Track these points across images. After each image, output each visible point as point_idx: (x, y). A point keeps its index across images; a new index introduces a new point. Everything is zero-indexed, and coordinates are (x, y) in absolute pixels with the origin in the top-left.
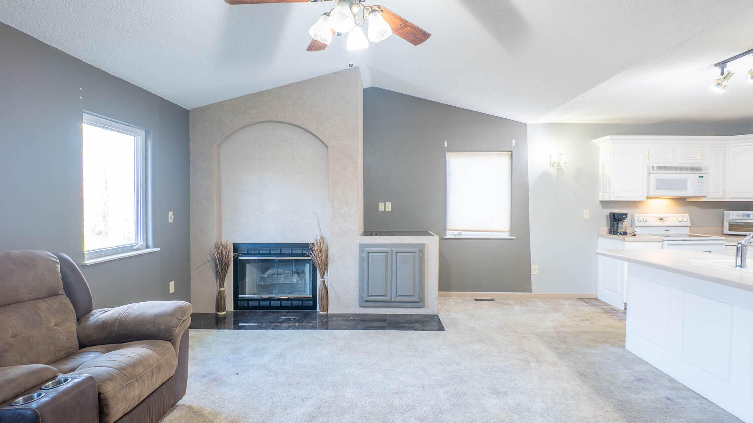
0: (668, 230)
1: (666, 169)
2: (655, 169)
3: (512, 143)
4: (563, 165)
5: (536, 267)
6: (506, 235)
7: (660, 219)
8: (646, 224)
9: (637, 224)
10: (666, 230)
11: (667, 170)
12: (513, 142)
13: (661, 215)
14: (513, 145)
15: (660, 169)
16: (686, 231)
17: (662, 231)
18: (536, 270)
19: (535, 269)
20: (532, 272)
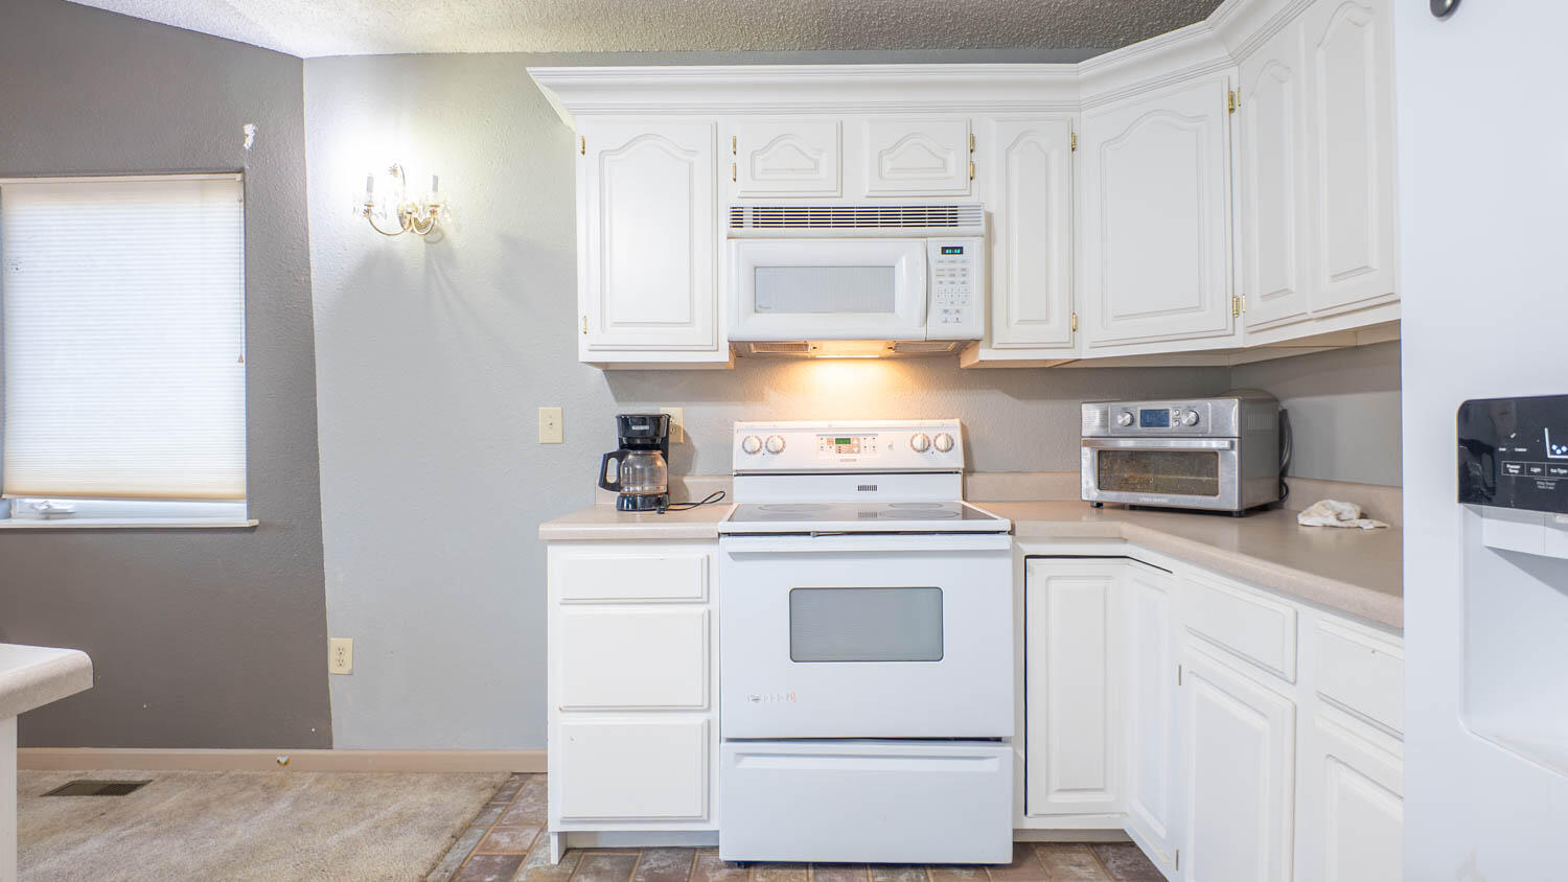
0: (874, 488)
1: (795, 217)
2: (748, 217)
3: (243, 136)
4: (445, 221)
5: (347, 643)
6: (236, 514)
7: (838, 441)
8: (777, 464)
9: (741, 462)
10: (861, 488)
11: (803, 225)
12: (249, 129)
13: (843, 426)
14: (248, 143)
15: (769, 217)
16: (949, 491)
17: (844, 492)
18: (348, 657)
19: (341, 651)
20: (333, 668)
